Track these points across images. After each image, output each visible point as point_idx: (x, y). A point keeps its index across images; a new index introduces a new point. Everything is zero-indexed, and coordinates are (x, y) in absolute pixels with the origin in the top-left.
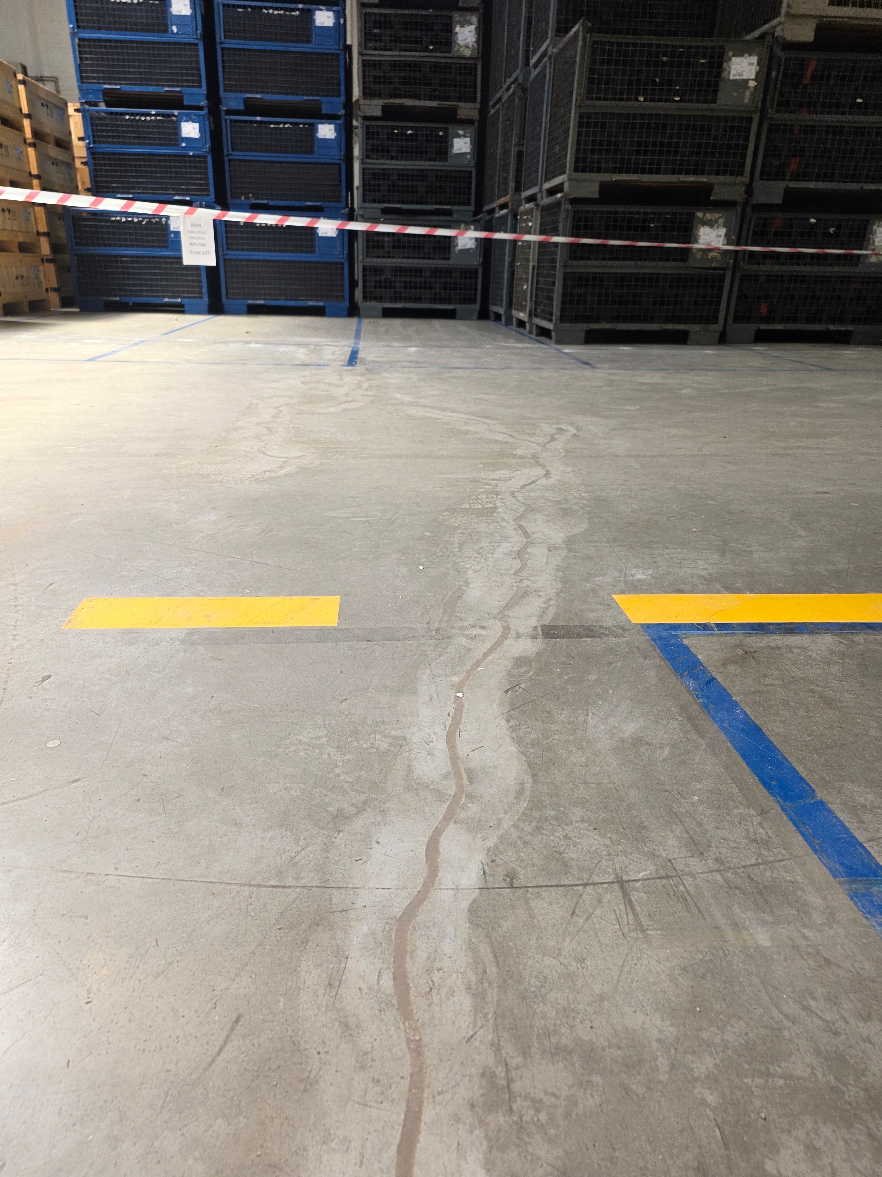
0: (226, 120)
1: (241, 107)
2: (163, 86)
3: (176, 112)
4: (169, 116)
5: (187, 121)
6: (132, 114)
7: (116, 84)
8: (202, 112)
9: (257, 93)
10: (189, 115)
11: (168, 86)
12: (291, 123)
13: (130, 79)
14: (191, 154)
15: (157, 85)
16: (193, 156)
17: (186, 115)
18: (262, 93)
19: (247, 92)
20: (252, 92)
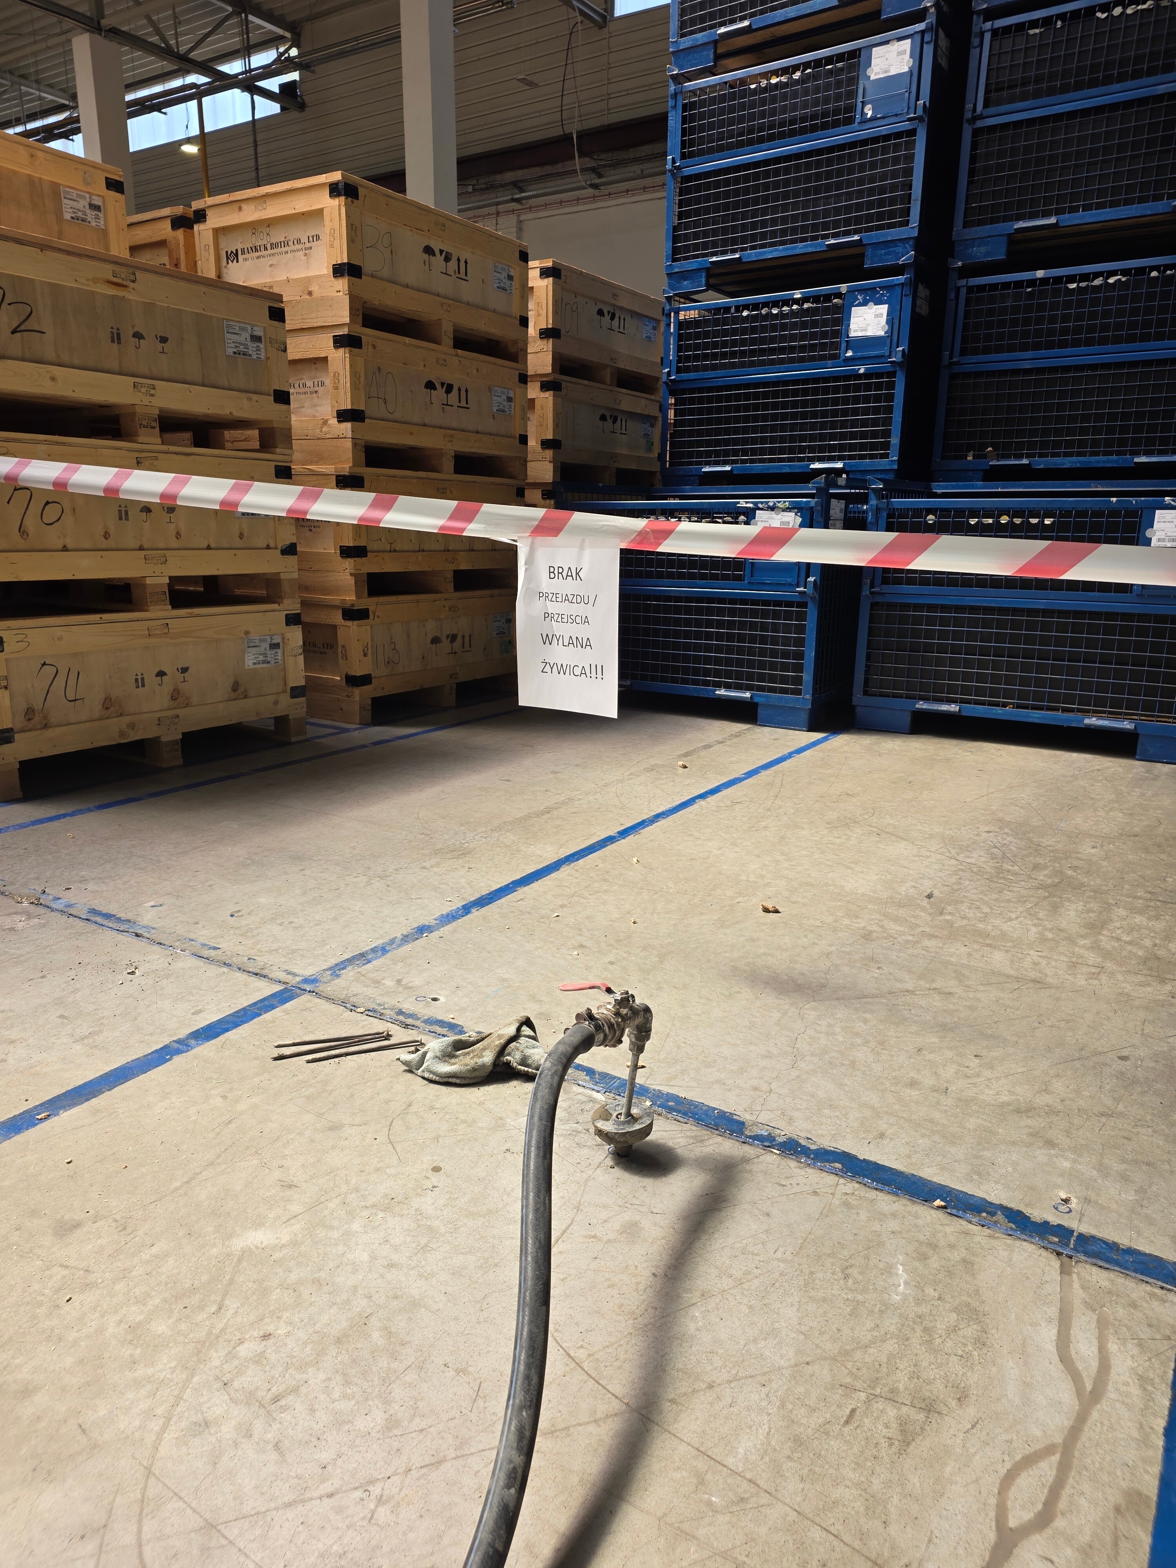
0: (958, 289)
1: (1000, 255)
2: (826, 237)
3: (843, 288)
4: (828, 297)
5: (864, 304)
6: (756, 306)
7: (734, 251)
8: (901, 279)
9: (1046, 214)
10: (872, 289)
11: (835, 236)
12: (1124, 272)
13: (763, 236)
14: (862, 371)
15: (814, 238)
16: (866, 375)
17: (862, 290)
18: (1058, 212)
19: (1019, 218)
20: (1033, 216)
